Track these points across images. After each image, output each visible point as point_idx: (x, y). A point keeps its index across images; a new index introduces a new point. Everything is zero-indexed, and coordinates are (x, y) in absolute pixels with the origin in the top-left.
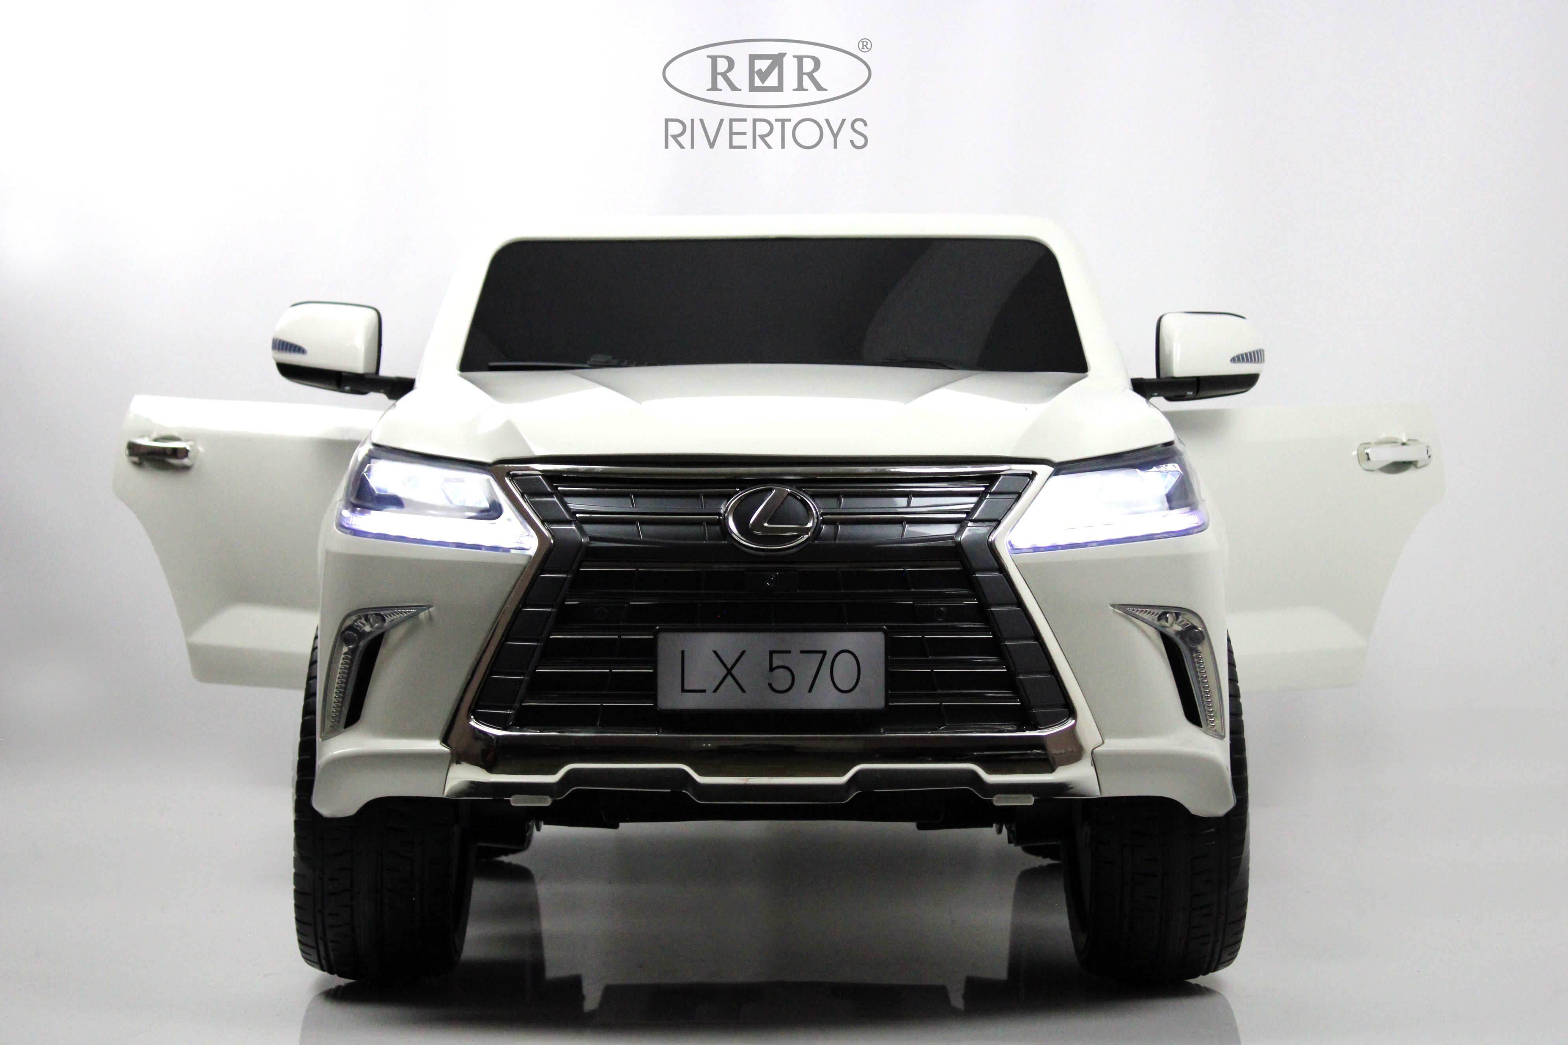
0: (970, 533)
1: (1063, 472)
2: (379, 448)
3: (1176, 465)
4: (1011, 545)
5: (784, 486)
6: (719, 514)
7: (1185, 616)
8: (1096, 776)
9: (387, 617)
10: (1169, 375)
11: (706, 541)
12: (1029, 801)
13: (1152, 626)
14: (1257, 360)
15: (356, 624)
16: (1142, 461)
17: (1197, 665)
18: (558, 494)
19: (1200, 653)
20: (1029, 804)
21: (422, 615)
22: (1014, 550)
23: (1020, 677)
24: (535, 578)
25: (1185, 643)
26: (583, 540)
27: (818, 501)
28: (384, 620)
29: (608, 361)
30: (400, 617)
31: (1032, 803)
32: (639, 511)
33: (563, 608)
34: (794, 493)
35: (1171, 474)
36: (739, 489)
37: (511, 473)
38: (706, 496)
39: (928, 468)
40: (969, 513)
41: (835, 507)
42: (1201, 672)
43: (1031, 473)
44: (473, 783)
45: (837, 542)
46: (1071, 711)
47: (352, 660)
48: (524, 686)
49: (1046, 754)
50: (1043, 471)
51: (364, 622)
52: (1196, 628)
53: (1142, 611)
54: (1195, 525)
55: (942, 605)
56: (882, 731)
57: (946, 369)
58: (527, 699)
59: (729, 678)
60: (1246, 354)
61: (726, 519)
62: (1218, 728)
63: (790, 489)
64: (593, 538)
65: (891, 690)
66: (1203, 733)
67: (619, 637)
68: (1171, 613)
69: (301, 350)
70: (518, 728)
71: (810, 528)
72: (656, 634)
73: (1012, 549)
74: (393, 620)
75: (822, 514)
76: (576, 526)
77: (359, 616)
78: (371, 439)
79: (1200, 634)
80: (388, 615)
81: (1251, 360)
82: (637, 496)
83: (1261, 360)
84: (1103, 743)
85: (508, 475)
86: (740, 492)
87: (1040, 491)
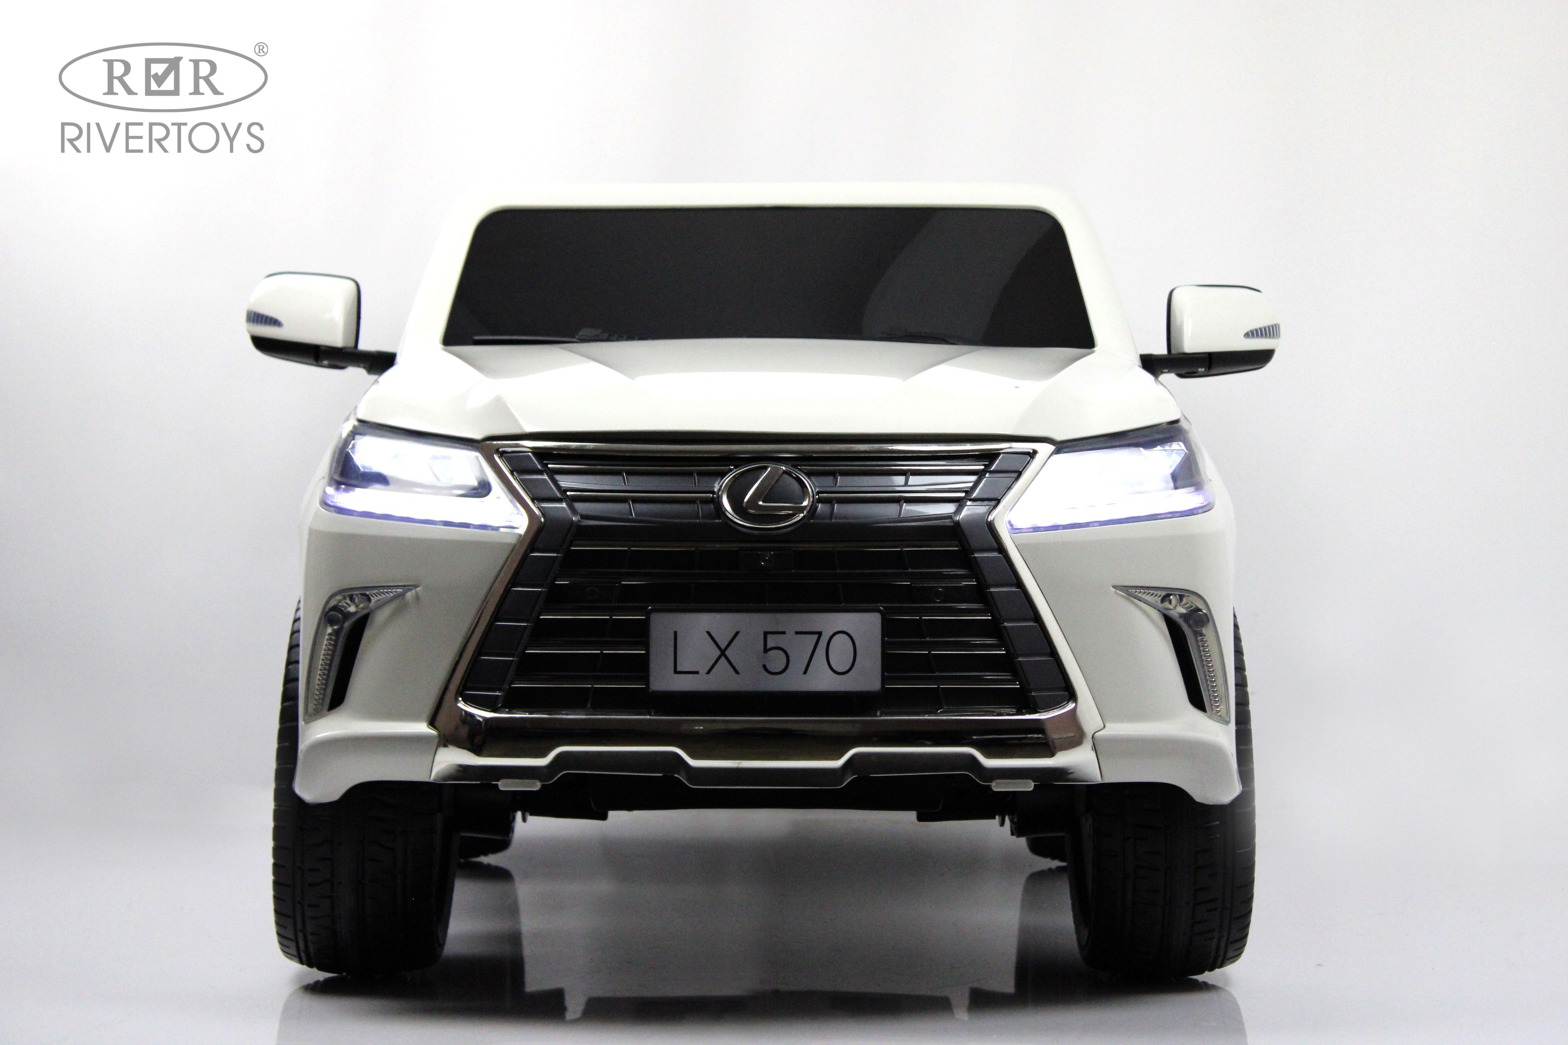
0: (969, 513)
1: (1065, 450)
2: (363, 424)
3: (1181, 444)
4: (1011, 525)
5: (779, 464)
6: (713, 492)
7: (1190, 599)
8: (1097, 761)
9: (373, 597)
10: (1181, 351)
11: (699, 520)
12: (1029, 786)
13: (1155, 608)
14: (1272, 335)
15: (341, 604)
16: (1148, 439)
17: (1201, 649)
18: (548, 471)
19: (1205, 636)
20: (1028, 790)
21: (409, 595)
22: (1014, 530)
23: (1020, 659)
24: (525, 556)
25: (1190, 626)
26: (574, 519)
27: (813, 479)
28: (369, 600)
29: (598, 336)
30: (387, 597)
31: (1031, 789)
32: (630, 489)
33: (553, 588)
34: (789, 471)
35: (1176, 453)
36: (733, 467)
37: (500, 450)
38: (700, 474)
39: (927, 446)
40: (968, 492)
41: (832, 485)
42: (1205, 656)
43: (1031, 451)
44: (461, 766)
45: (833, 521)
46: (1072, 696)
47: (336, 641)
48: (513, 668)
49: (1046, 739)
50: (1044, 449)
51: (349, 602)
52: (1200, 610)
53: (1145, 593)
54: (1200, 505)
55: (941, 586)
56: (878, 714)
57: (948, 344)
58: (517, 681)
59: (723, 659)
60: (1261, 329)
61: (719, 498)
62: (1223, 713)
63: (785, 467)
64: (584, 517)
65: (888, 673)
66: (1207, 718)
67: (611, 617)
68: (1175, 595)
69: (277, 323)
70: (507, 710)
71: (806, 507)
72: (648, 614)
73: (1012, 529)
74: (379, 600)
75: (818, 493)
76: (567, 505)
77: (344, 596)
78: (356, 414)
79: (1205, 618)
80: (374, 595)
81: (1266, 335)
82: (629, 473)
83: (1277, 335)
84: (1104, 727)
85: (497, 451)
86: (735, 470)
87: (1040, 470)
